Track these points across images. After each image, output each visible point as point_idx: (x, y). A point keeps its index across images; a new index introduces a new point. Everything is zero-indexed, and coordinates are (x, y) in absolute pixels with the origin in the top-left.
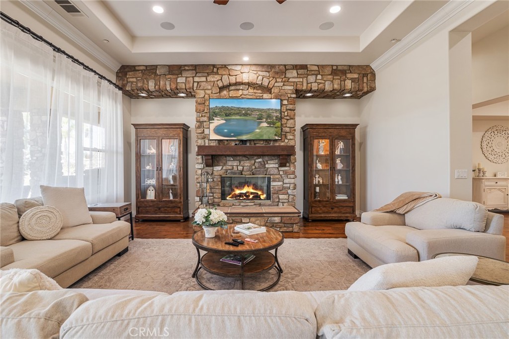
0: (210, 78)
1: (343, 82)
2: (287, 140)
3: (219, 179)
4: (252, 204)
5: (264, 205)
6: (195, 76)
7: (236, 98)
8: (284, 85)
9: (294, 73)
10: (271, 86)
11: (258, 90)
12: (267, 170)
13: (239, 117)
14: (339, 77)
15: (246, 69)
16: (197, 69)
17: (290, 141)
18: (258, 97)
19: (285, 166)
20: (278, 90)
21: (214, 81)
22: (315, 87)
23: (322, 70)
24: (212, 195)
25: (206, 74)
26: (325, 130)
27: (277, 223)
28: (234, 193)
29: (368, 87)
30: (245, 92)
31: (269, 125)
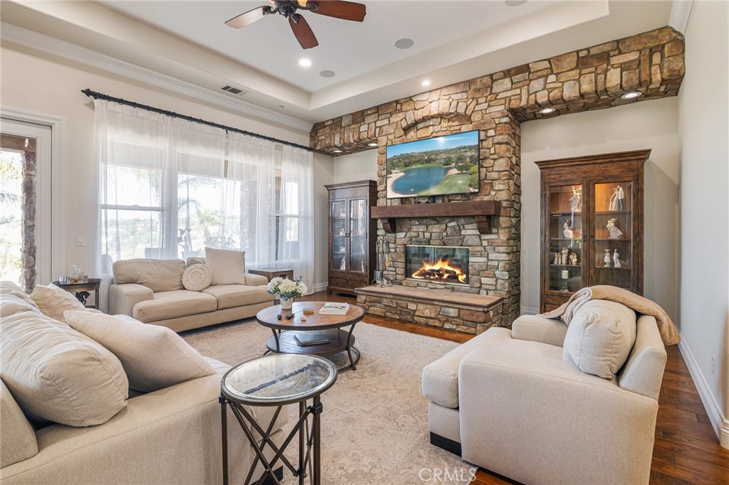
0: (394, 119)
1: (601, 77)
2: (494, 192)
3: (402, 250)
4: (442, 287)
5: (459, 291)
6: (378, 120)
7: (427, 138)
8: (489, 106)
9: (507, 82)
10: (469, 112)
11: (454, 121)
12: (463, 239)
13: (420, 166)
14: (593, 69)
15: (435, 96)
16: (379, 110)
17: (498, 192)
18: (454, 132)
19: (490, 232)
20: (480, 115)
21: (397, 122)
22: (543, 97)
23: (556, 65)
24: (394, 269)
25: (389, 115)
26: (574, 169)
27: (453, 317)
28: (422, 269)
29: (665, 71)
30: (437, 128)
31: (460, 172)
